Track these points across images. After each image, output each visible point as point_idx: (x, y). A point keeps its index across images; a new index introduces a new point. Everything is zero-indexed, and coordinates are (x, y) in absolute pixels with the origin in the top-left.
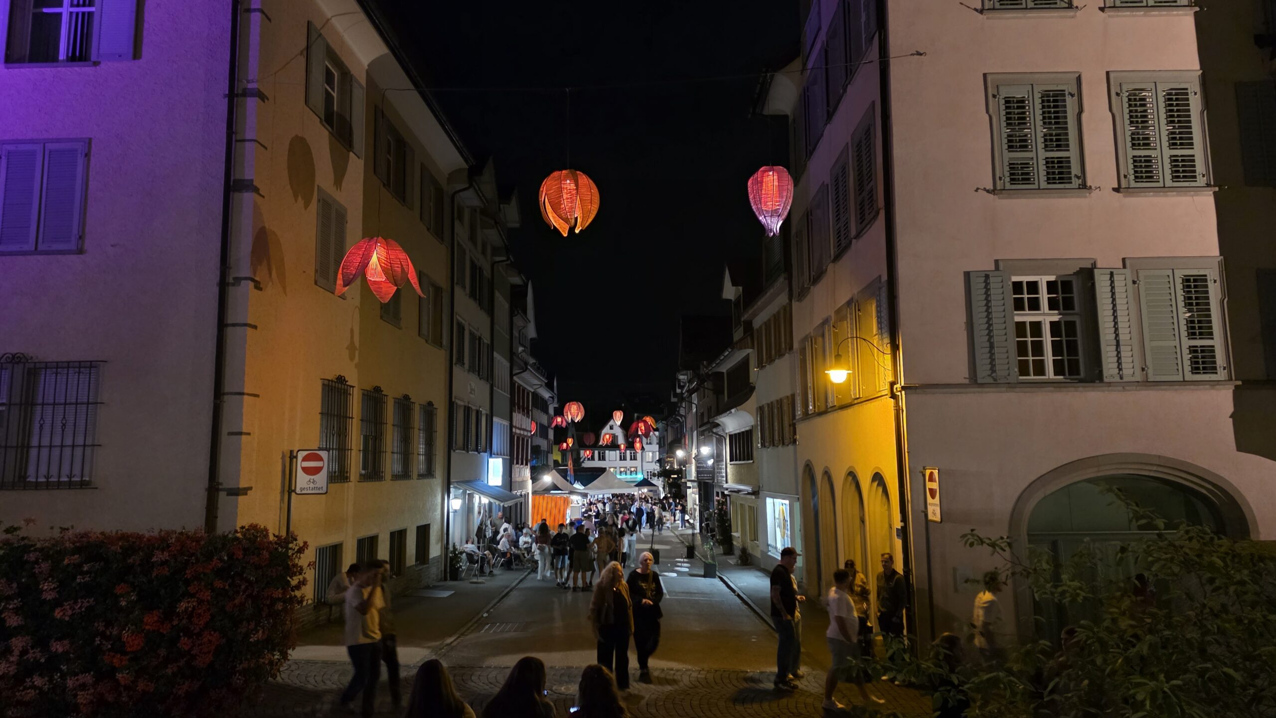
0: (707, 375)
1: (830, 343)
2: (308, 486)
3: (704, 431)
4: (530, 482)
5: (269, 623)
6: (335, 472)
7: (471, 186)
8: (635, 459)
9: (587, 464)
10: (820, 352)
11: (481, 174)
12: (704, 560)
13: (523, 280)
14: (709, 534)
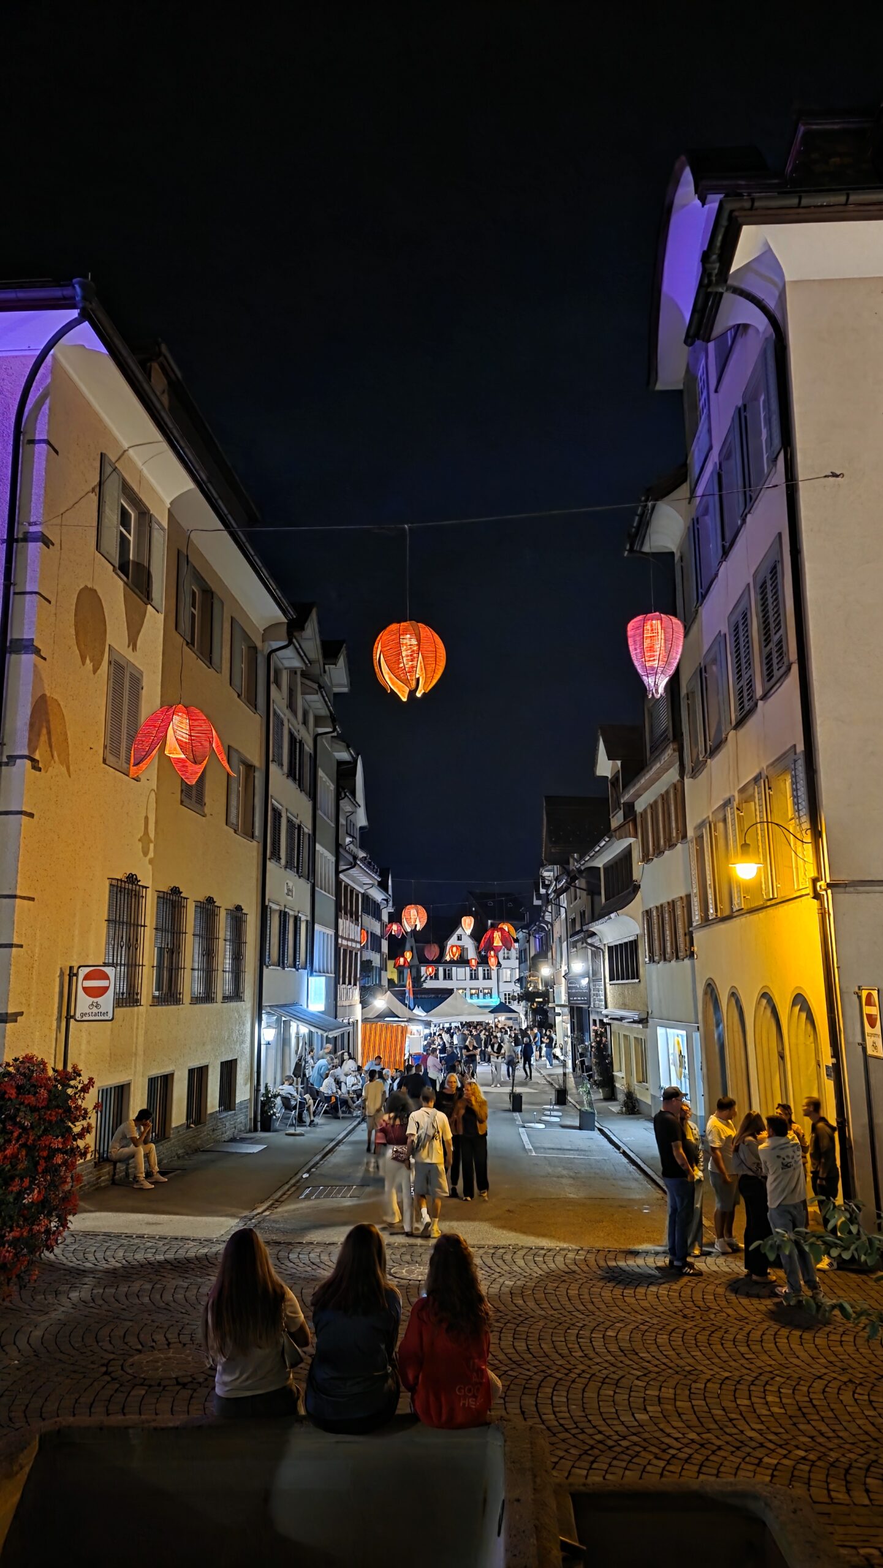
0: (580, 871)
1: (734, 830)
2: (90, 1011)
3: (576, 941)
4: (359, 1006)
5: (45, 1180)
6: (123, 994)
7: (290, 642)
8: (489, 978)
9: (429, 984)
10: (721, 842)
11: (302, 629)
12: (579, 1107)
13: (351, 756)
14: (585, 1074)
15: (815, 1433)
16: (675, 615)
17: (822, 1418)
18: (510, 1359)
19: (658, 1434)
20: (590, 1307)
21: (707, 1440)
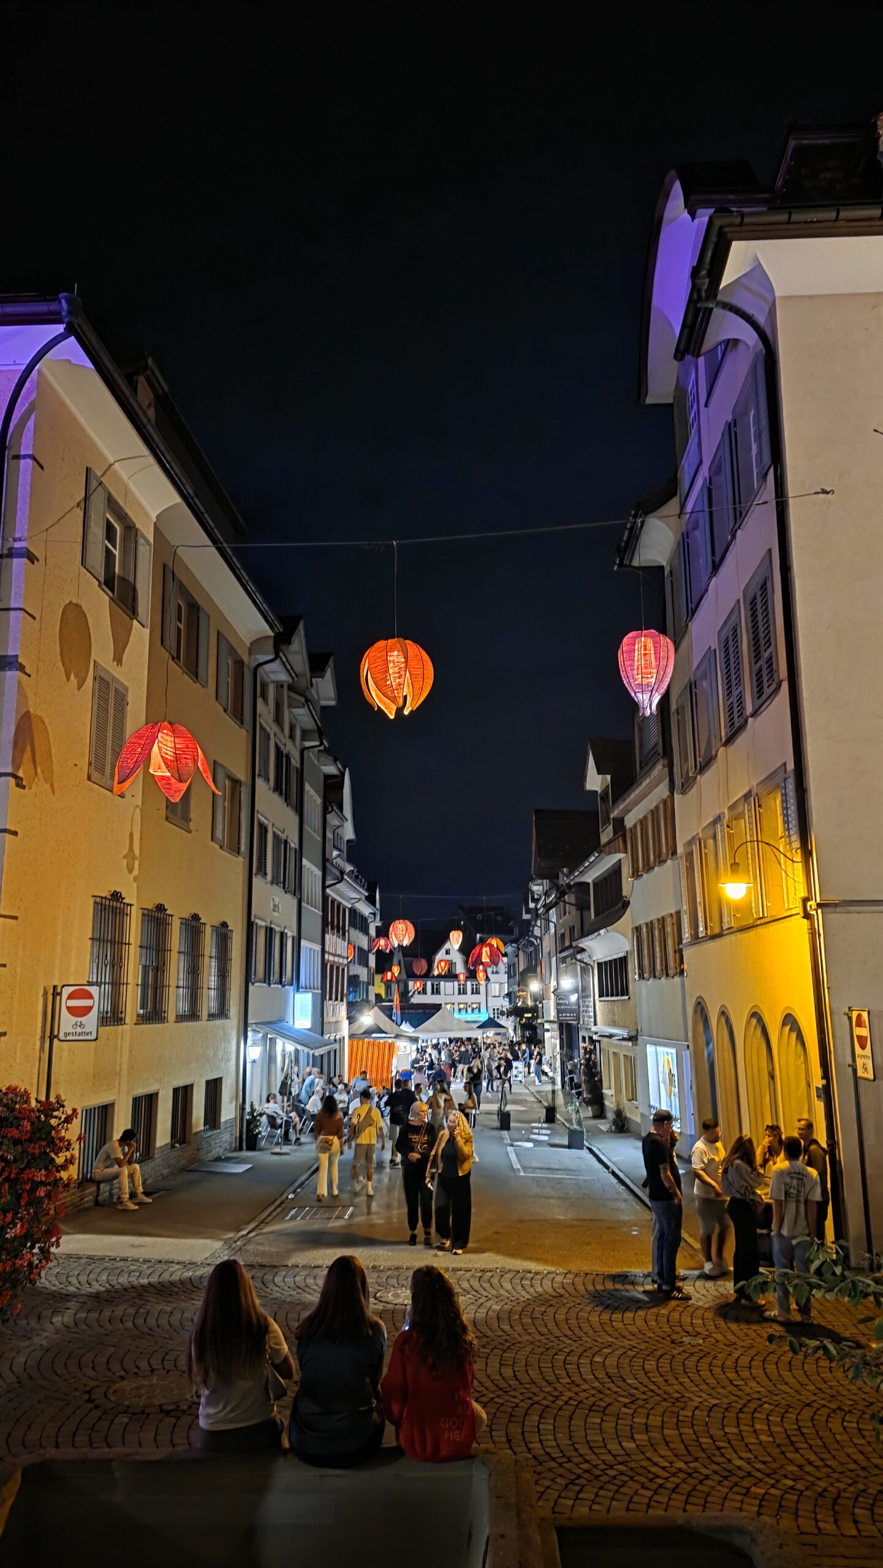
0: (569, 886)
1: (724, 848)
2: (74, 1031)
3: (565, 957)
4: (346, 1023)
5: (28, 1213)
6: (107, 1012)
7: (277, 656)
8: (478, 992)
9: (416, 999)
10: (711, 859)
11: (289, 642)
12: (568, 1125)
13: (339, 769)
14: (574, 1091)
15: (803, 1462)
16: (663, 631)
17: (811, 1447)
18: (497, 1386)
19: (645, 1463)
20: (578, 1332)
21: (695, 1469)
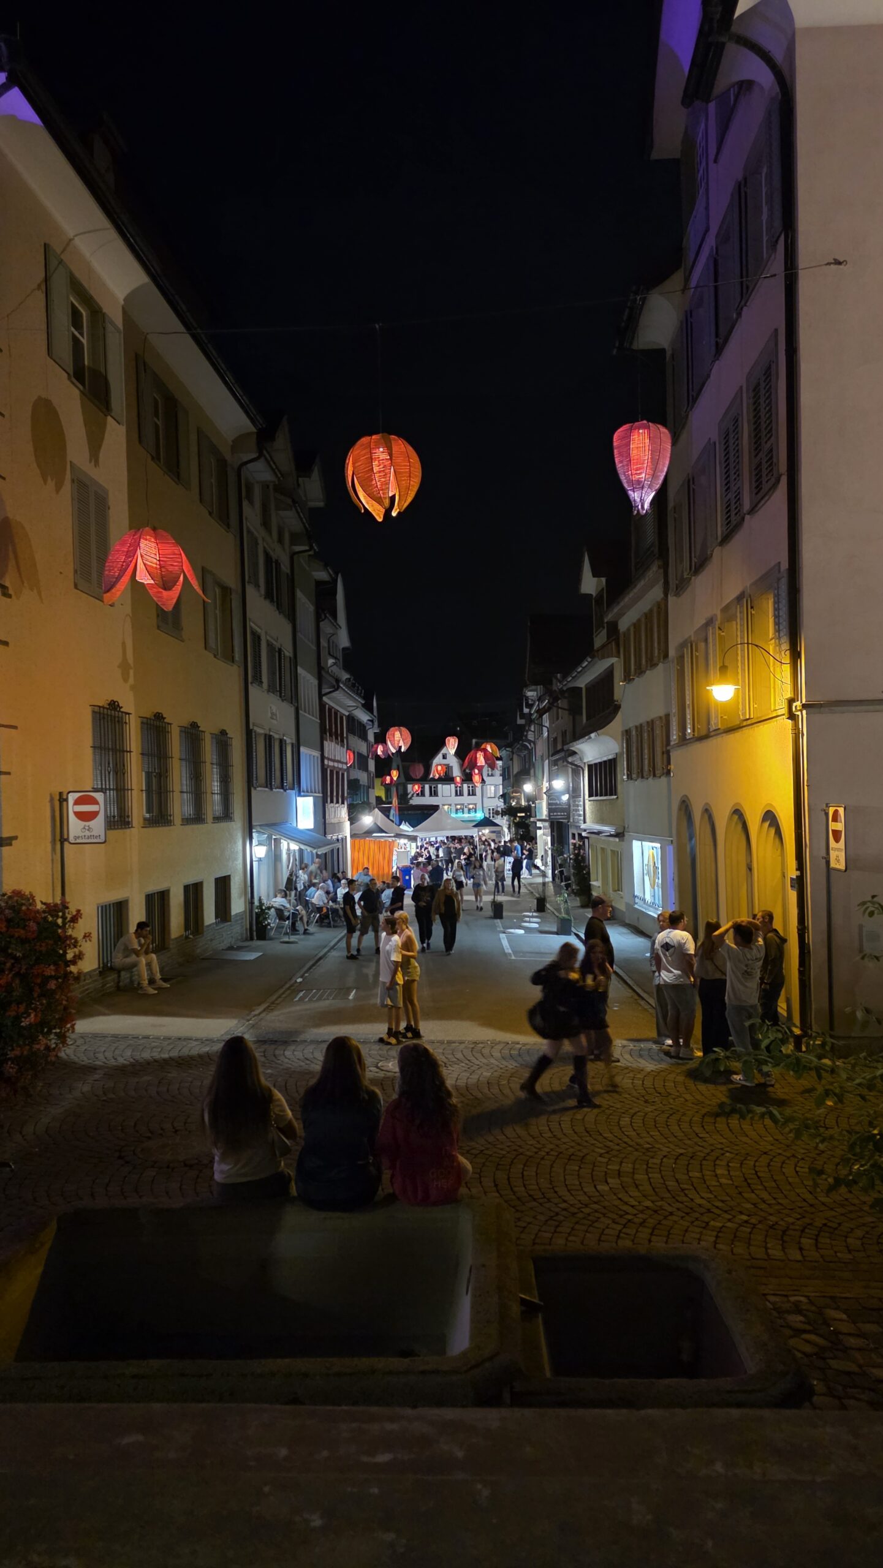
0: (562, 691)
1: (714, 645)
2: (83, 834)
3: (556, 761)
4: (348, 824)
5: (41, 1005)
6: (114, 817)
7: (261, 455)
8: (474, 794)
9: (416, 801)
10: (702, 661)
11: (273, 440)
12: (557, 914)
13: (330, 575)
14: (563, 884)
15: (758, 1201)
16: (664, 425)
17: (765, 1187)
21: (661, 1207)
